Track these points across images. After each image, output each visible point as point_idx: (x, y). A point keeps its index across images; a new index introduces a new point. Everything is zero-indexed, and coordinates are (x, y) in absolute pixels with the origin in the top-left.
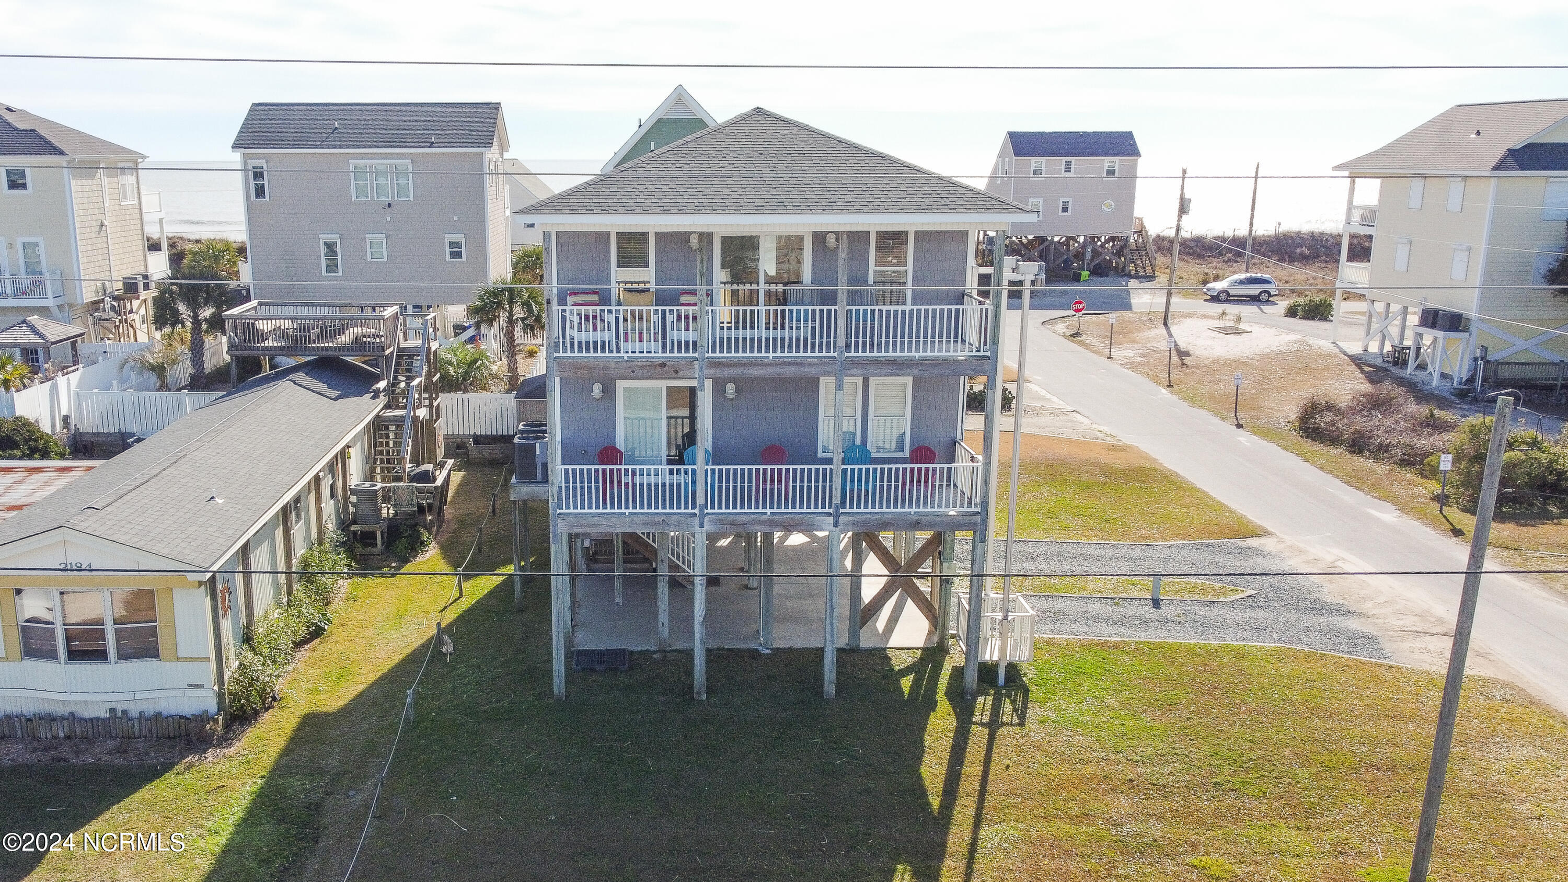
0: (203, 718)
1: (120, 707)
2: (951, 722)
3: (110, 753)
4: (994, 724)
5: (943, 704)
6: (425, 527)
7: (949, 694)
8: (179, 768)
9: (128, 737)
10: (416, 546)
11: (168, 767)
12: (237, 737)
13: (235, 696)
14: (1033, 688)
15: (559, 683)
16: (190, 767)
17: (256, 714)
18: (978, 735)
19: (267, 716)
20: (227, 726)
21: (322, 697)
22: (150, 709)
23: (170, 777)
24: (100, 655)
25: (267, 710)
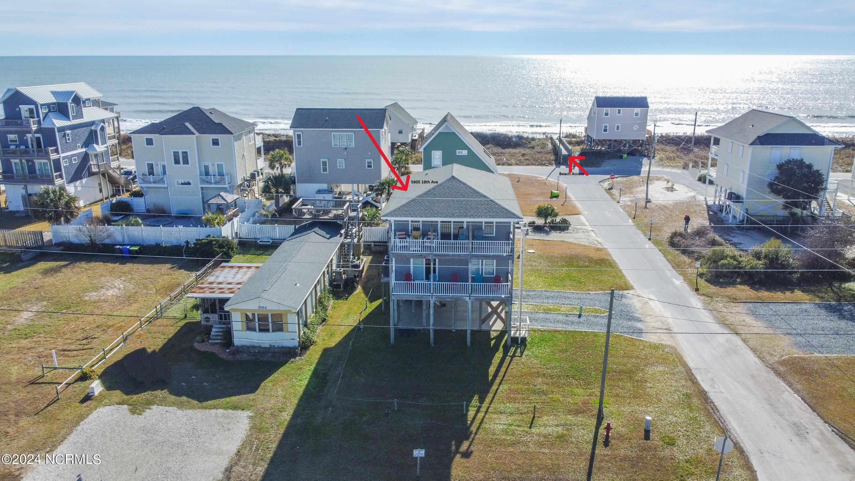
0: (295, 348)
1: (272, 344)
2: (501, 355)
3: (270, 357)
4: (514, 356)
5: (501, 349)
6: (357, 283)
7: (503, 347)
8: (290, 362)
9: (274, 353)
10: (354, 289)
11: (286, 362)
12: (305, 353)
13: (303, 342)
14: (528, 345)
15: (392, 340)
16: (292, 362)
17: (309, 347)
18: (508, 359)
19: (311, 347)
20: (301, 350)
21: (326, 341)
22: (280, 345)
23: (287, 364)
24: (267, 330)
25: (311, 345)
